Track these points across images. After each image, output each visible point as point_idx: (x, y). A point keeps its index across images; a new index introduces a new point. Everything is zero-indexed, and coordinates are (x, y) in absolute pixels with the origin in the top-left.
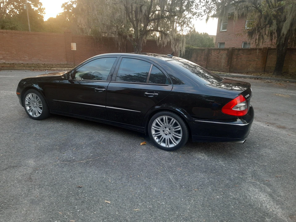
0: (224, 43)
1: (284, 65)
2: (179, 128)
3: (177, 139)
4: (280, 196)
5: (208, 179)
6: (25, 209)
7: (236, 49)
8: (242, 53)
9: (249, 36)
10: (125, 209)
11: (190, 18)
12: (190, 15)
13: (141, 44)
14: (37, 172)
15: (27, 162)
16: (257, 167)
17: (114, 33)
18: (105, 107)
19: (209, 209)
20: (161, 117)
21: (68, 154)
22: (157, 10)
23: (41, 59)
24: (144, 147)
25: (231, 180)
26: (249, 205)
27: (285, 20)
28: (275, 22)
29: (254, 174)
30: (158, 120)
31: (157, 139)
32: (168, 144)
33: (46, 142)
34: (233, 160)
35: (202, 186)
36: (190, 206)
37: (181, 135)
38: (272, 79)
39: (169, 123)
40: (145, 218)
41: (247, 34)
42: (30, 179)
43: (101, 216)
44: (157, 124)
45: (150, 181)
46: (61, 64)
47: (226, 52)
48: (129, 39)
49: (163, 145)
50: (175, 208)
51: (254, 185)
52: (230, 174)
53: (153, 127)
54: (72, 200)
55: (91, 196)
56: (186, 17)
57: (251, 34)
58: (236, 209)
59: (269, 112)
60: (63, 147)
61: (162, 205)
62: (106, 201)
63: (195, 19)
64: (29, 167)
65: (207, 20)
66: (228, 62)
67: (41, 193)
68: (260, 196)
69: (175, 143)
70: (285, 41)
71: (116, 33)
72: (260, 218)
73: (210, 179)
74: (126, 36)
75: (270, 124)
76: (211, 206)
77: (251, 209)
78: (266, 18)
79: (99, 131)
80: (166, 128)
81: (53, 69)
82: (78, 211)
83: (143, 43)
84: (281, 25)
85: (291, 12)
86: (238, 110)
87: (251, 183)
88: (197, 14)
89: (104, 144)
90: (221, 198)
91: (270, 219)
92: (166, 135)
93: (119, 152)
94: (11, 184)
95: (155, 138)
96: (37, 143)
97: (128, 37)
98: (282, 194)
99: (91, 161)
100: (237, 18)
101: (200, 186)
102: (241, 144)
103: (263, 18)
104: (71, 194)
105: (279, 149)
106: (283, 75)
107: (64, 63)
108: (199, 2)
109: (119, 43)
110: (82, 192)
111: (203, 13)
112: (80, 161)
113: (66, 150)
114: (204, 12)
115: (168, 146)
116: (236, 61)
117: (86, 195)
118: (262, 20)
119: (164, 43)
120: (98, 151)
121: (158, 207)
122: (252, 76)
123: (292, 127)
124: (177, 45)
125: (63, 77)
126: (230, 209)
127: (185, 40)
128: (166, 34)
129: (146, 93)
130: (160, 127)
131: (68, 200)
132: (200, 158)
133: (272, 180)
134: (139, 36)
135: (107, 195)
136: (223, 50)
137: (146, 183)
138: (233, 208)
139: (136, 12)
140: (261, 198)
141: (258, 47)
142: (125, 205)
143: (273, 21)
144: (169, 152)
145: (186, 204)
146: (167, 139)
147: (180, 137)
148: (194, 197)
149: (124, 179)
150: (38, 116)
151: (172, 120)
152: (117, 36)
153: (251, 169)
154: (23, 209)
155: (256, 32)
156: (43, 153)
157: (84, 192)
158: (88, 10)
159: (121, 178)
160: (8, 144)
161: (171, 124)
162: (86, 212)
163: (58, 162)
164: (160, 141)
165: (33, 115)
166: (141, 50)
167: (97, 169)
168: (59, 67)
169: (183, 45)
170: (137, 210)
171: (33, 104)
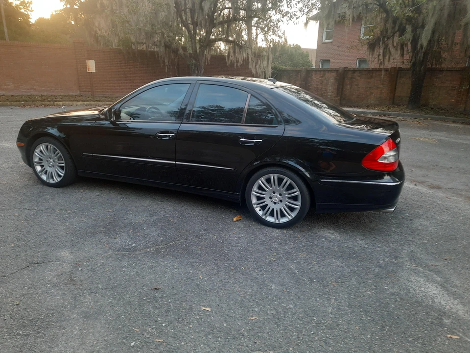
0: (329, 61)
1: (422, 94)
2: (296, 192)
3: (292, 209)
4: (456, 286)
5: (348, 267)
6: (77, 328)
7: (349, 70)
8: (359, 76)
9: (369, 50)
10: (235, 317)
11: (278, 21)
12: (279, 16)
13: (203, 63)
14: (80, 269)
15: (59, 254)
16: (413, 246)
17: (158, 44)
18: (174, 162)
19: (361, 311)
20: (266, 176)
21: (123, 239)
22: (225, 8)
23: (35, 87)
24: (241, 224)
25: (381, 267)
26: (416, 302)
27: (423, 27)
28: (409, 29)
29: (413, 257)
30: (262, 182)
31: (260, 210)
32: (277, 218)
33: (80, 222)
34: (377, 237)
35: (342, 277)
36: (331, 308)
37: (299, 203)
38: (406, 116)
39: (279, 184)
40: (270, 329)
41: (366, 47)
42: (72, 280)
43: (202, 331)
44: (260, 188)
45: (263, 274)
46: (70, 96)
47: (334, 74)
48: (182, 53)
49: (270, 219)
50: (310, 313)
51: (417, 273)
52: (378, 258)
53: (254, 193)
54: (149, 308)
55: (178, 302)
56: (272, 18)
57: (372, 46)
58: (399, 308)
59: (413, 166)
60: (111, 228)
61: (290, 308)
62: (204, 308)
63: (286, 22)
64: (64, 262)
65: (306, 24)
66: (338, 89)
67: (97, 302)
68: (428, 288)
69: (289, 215)
70: (423, 57)
71: (161, 44)
72: (435, 320)
73: (352, 268)
74: (178, 50)
75: (417, 183)
76: (362, 306)
77: (420, 308)
78: (394, 22)
79: (162, 202)
80: (274, 193)
81: (57, 104)
82: (164, 325)
83: (205, 60)
84: (418, 32)
85: (434, 13)
86: (386, 161)
87: (411, 270)
88: (289, 15)
89: (176, 221)
90: (374, 295)
91: (450, 320)
92: (275, 203)
93: (203, 232)
94: (43, 291)
95: (257, 210)
96: (67, 224)
97: (181, 51)
98: (458, 283)
99: (163, 248)
100: (351, 21)
101: (339, 278)
102: (390, 213)
103: (390, 21)
104: (145, 300)
105: (438, 218)
106: (421, 110)
107: (74, 94)
109: (166, 61)
110: (162, 297)
111: (298, 14)
112: (145, 248)
113: (117, 234)
114: (300, 11)
115: (279, 221)
116: (351, 88)
117: (170, 301)
118: (389, 25)
119: (237, 61)
120: (170, 233)
121: (285, 312)
123: (450, 186)
124: (259, 63)
125: (103, 117)
126: (391, 309)
127: (271, 57)
128: (241, 47)
129: (241, 139)
130: (265, 191)
131: (143, 309)
132: (329, 236)
133: (439, 264)
134: (200, 48)
135: (203, 299)
136: (330, 72)
137: (257, 278)
138: (393, 308)
139: (192, 11)
140: (429, 290)
141: (382, 67)
142: (234, 312)
143: (407, 26)
144: (280, 230)
145: (325, 306)
146: (277, 211)
147: (298, 206)
148: (335, 294)
149: (222, 273)
150: (57, 182)
151: (285, 181)
152: (162, 49)
153: (406, 250)
154: (75, 328)
155: (381, 43)
156: (81, 239)
157: (165, 295)
158: (112, 6)
159: (217, 273)
160: (17, 227)
161: (283, 187)
162: (177, 326)
163: (110, 252)
164: (265, 214)
165: (49, 180)
166: (202, 72)
167: (176, 260)
168: (67, 100)
169: (268, 63)
170: (254, 318)
171: (47, 161)
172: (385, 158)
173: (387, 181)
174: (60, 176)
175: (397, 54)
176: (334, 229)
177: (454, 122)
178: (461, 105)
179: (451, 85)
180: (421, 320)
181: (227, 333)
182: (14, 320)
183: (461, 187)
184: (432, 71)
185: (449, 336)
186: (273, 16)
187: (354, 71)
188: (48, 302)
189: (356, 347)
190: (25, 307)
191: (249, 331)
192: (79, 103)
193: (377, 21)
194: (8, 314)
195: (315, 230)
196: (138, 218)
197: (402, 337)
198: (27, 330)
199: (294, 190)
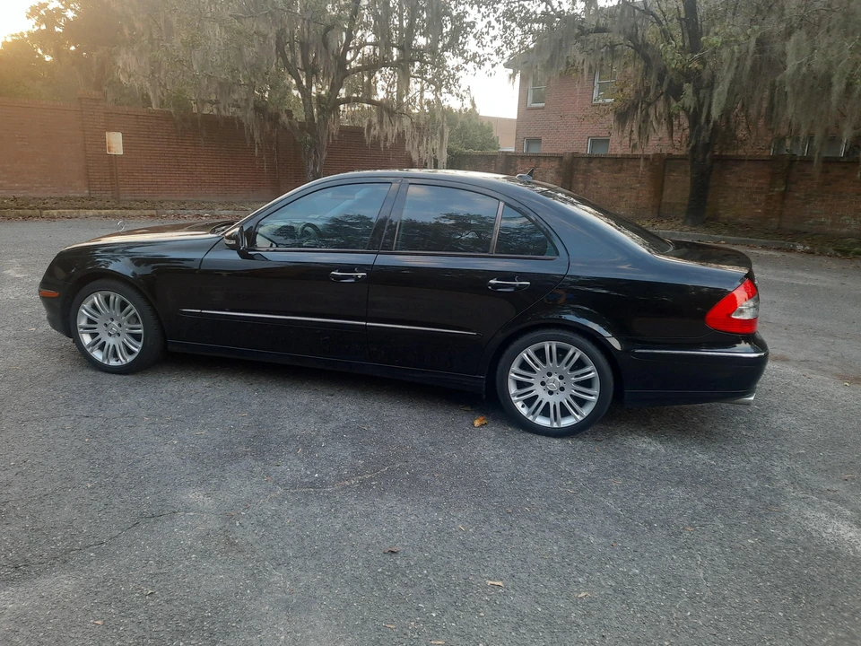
0: (538, 141)
1: (709, 200)
2: (590, 372)
3: (582, 403)
5: (700, 500)
6: (282, 629)
7: (582, 157)
8: (599, 169)
9: (617, 123)
10: (552, 596)
11: (458, 69)
12: (460, 60)
13: (325, 139)
14: (238, 524)
15: (185, 497)
16: (787, 459)
17: (243, 104)
18: (364, 323)
19: (751, 573)
20: (537, 346)
21: (292, 466)
22: (366, 44)
24: (490, 432)
25: (751, 497)
26: (829, 552)
27: (711, 86)
28: (688, 88)
29: (795, 481)
30: (528, 355)
31: (523, 406)
32: (556, 419)
33: (198, 437)
34: (724, 447)
35: (698, 518)
36: (701, 571)
37: (596, 391)
39: (560, 361)
40: (619, 612)
41: (611, 117)
42: (232, 544)
43: (504, 622)
44: (524, 365)
45: (565, 519)
46: (70, 198)
47: (555, 164)
48: (287, 122)
49: (542, 421)
50: (672, 580)
51: (811, 504)
52: (740, 482)
53: (513, 375)
55: (441, 574)
56: (446, 64)
57: (622, 116)
58: (807, 565)
60: (261, 446)
61: (635, 575)
62: (491, 582)
63: (472, 71)
64: (202, 512)
65: (512, 77)
67: (297, 580)
68: (839, 529)
69: (578, 413)
70: (710, 138)
71: (248, 105)
73: (706, 500)
74: (278, 116)
76: (749, 564)
77: (839, 562)
78: (661, 78)
79: (332, 395)
80: (549, 374)
81: (48, 215)
82: (434, 615)
83: (329, 135)
84: (701, 95)
85: (730, 65)
86: (742, 317)
87: (800, 499)
88: (478, 59)
89: (373, 429)
90: (760, 544)
92: (551, 393)
93: (431, 448)
94: (188, 566)
95: (519, 405)
96: (176, 442)
97: (284, 118)
99: (372, 479)
100: (586, 73)
101: (692, 520)
103: (654, 77)
104: (381, 572)
106: (708, 226)
107: (78, 195)
108: (486, 27)
109: (256, 135)
110: (409, 566)
111: (495, 58)
112: (340, 481)
113: (277, 456)
114: (497, 54)
115: (559, 424)
116: (585, 189)
117: (425, 572)
118: (652, 81)
119: (386, 137)
120: (372, 451)
121: (630, 582)
123: (801, 356)
124: (425, 143)
125: (233, 242)
126: (795, 566)
127: (447, 131)
128: (391, 113)
129: (491, 281)
130: (534, 371)
131: (385, 589)
132: (645, 448)
133: (840, 487)
134: (319, 114)
135: (482, 567)
136: (547, 160)
137: (559, 526)
138: (798, 564)
139: (305, 47)
140: (842, 532)
141: (638, 152)
142: (546, 587)
143: (686, 85)
144: (560, 440)
145: (691, 568)
146: (555, 406)
147: (593, 396)
148: (698, 547)
149: (495, 520)
150: (124, 362)
151: (571, 353)
152: (250, 114)
153: (778, 466)
154: (278, 630)
155: (639, 111)
156: (214, 467)
157: (412, 563)
158: (151, 34)
159: (487, 520)
160: (80, 450)
161: (567, 364)
162: (458, 616)
163: (280, 490)
164: (533, 413)
165: (109, 361)
166: (324, 156)
167: (404, 500)
168: (67, 206)
169: (442, 142)
170: (583, 595)
171: (106, 325)
172: (741, 311)
173: (743, 351)
174: (130, 352)
175: (662, 131)
176: (650, 436)
177: (764, 247)
178: (773, 219)
179: (756, 185)
180: (849, 581)
181: (550, 624)
182: (158, 623)
183: (820, 358)
184: (724, 162)
186: (448, 60)
187: (590, 159)
188: (206, 586)
189: (767, 632)
190: (166, 598)
191: (584, 617)
192: (90, 213)
193: (628, 72)
194: (141, 612)
195: (619, 439)
196: (302, 426)
197: (832, 612)
198: (192, 639)
199: (588, 369)
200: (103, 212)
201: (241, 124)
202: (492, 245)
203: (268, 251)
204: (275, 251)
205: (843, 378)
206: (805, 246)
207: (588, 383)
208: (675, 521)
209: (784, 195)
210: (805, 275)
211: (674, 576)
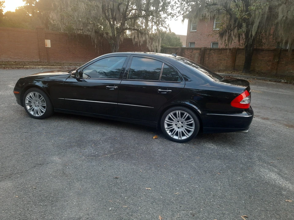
0: (194, 43)
1: (251, 64)
2: (192, 121)
3: (189, 131)
4: (286, 174)
5: (225, 164)
6: (75, 201)
7: (207, 49)
8: (214, 53)
9: (220, 37)
10: (166, 193)
11: (165, 18)
12: (165, 15)
13: (119, 42)
14: (68, 168)
15: (52, 159)
16: (259, 152)
17: (91, 30)
18: (117, 104)
19: (236, 188)
20: (174, 112)
21: (90, 150)
22: (133, 9)
23: (11, 56)
24: (158, 141)
25: (243, 164)
26: (266, 183)
27: (253, 24)
28: (244, 25)
29: (260, 159)
30: (171, 115)
31: (169, 132)
32: (180, 137)
33: (60, 140)
34: (238, 147)
35: (223, 170)
36: (219, 187)
37: (193, 127)
38: (242, 77)
39: (182, 117)
40: (188, 199)
41: (218, 35)
42: (65, 174)
43: (149, 201)
44: (170, 119)
45: (177, 169)
46: (33, 62)
47: (198, 51)
48: (106, 36)
49: (176, 137)
51: (264, 167)
52: (241, 159)
53: (166, 122)
54: (115, 189)
55: (131, 185)
56: (161, 16)
57: (222, 35)
58: (257, 186)
60: (81, 143)
61: (196, 188)
62: (147, 188)
63: (170, 19)
64: (57, 163)
65: (183, 21)
66: (201, 60)
67: (83, 186)
68: (271, 175)
69: (187, 135)
70: (252, 42)
71: (93, 30)
72: (278, 192)
73: (227, 165)
74: (103, 34)
75: (255, 116)
76: (237, 185)
77: (268, 186)
78: (235, 21)
79: (107, 127)
80: (178, 122)
81: (26, 67)
82: (126, 198)
83: (120, 41)
84: (249, 27)
85: (259, 16)
86: (244, 103)
87: (260, 165)
88: (172, 15)
89: (119, 139)
90: (242, 179)
91: (286, 192)
92: (179, 128)
93: (137, 145)
94: (49, 180)
95: (168, 132)
96: (53, 141)
97: (105, 35)
98: (287, 172)
99: (115, 155)
100: (209, 19)
101: (221, 171)
102: (246, 133)
103: (233, 20)
104: (111, 184)
105: (270, 136)
106: (251, 73)
107: (36, 61)
108: (174, 3)
109: (96, 41)
110: (121, 182)
111: (178, 14)
112: (104, 155)
113: (85, 147)
114: (179, 13)
115: (181, 138)
116: (208, 60)
117: (126, 184)
118: (232, 22)
119: (140, 42)
120: (117, 146)
121: (194, 190)
122: (224, 74)
123: (274, 118)
124: (153, 44)
126: (253, 187)
127: (161, 39)
128: (142, 33)
129: (159, 90)
130: (173, 121)
131: (111, 189)
132: (210, 147)
133: (276, 162)
134: (117, 33)
135: (145, 183)
136: (196, 50)
137: (174, 171)
138: (254, 186)
139: (112, 11)
140: (272, 176)
141: (227, 47)
142: (165, 190)
143: (243, 24)
144: (181, 144)
145: (216, 186)
146: (180, 132)
147: (192, 129)
148: (220, 179)
149: (153, 169)
150: (40, 115)
151: (185, 114)
152: (93, 34)
153: (255, 154)
155: (227, 33)
156: (64, 150)
157: (122, 182)
158: (61, 6)
159: (151, 168)
160: (21, 143)
161: (184, 118)
162: (134, 199)
163: (84, 157)
164: (173, 135)
165: (35, 115)
166: (118, 48)
167: (124, 162)
168: (32, 64)
169: (159, 44)
170: (177, 193)
171: (34, 103)
172: (244, 101)
173: (245, 115)
174: (42, 112)
175: (236, 40)
176: (213, 143)
177: (270, 81)
178: (274, 71)
179: (268, 59)
180: (270, 192)
181: (164, 202)
182: (36, 197)
183: (280, 119)
184: (257, 51)
185: (287, 200)
187: (211, 49)
188: (53, 186)
189: (237, 207)
190: (40, 189)
191: (176, 200)
192: (40, 67)
193: (224, 19)
194: (31, 194)
195: (202, 144)
196: (95, 137)
197: (262, 202)
198: (45, 203)
199: (191, 120)
200: (44, 66)
201: (90, 37)
202: (160, 77)
203: (87, 79)
204: (89, 79)
205: (287, 125)
206: (284, 81)
207: (191, 125)
208: (215, 171)
209: (278, 62)
210: (283, 90)
211: (210, 188)
